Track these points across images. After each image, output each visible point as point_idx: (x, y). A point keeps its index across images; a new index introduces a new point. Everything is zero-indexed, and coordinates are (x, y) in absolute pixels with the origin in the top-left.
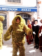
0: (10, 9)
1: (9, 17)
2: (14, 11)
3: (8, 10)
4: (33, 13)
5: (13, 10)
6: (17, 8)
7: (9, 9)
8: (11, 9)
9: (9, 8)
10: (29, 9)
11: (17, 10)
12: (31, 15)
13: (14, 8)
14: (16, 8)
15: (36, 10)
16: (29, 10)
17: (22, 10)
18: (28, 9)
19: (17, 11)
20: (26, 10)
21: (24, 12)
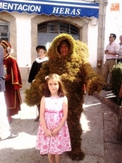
0: (18, 6)
1: (15, 32)
2: (30, 12)
3: (13, 10)
4: (87, 21)
5: (27, 11)
6: (39, 5)
7: (14, 6)
8: (21, 7)
9: (16, 5)
10: (77, 8)
11: (39, 10)
12: (81, 28)
13: (31, 4)
14: (35, 5)
15: (95, 13)
16: (76, 12)
17: (55, 11)
18: (72, 8)
19: (39, 13)
20: (67, 11)
21: (61, 16)
